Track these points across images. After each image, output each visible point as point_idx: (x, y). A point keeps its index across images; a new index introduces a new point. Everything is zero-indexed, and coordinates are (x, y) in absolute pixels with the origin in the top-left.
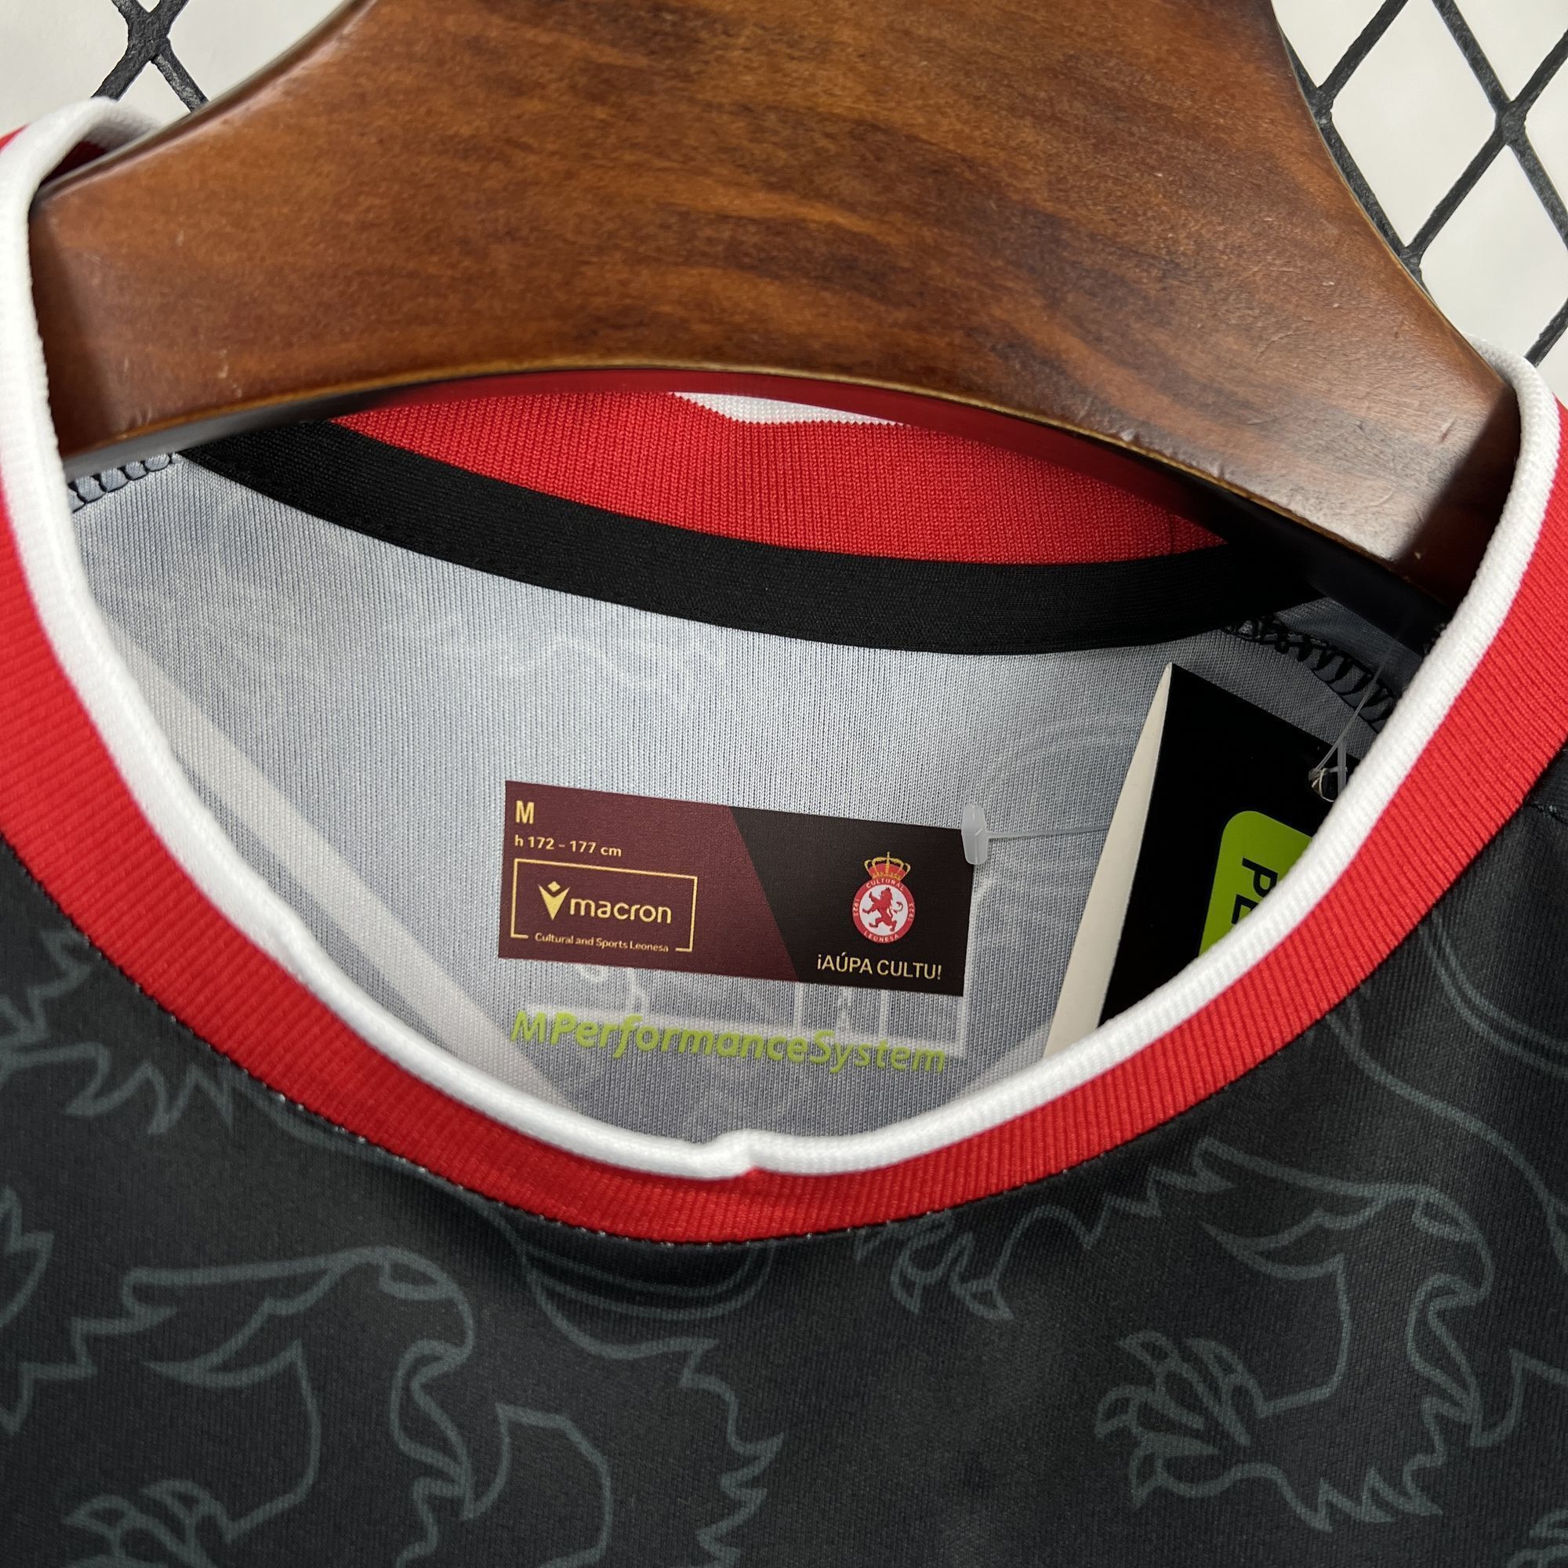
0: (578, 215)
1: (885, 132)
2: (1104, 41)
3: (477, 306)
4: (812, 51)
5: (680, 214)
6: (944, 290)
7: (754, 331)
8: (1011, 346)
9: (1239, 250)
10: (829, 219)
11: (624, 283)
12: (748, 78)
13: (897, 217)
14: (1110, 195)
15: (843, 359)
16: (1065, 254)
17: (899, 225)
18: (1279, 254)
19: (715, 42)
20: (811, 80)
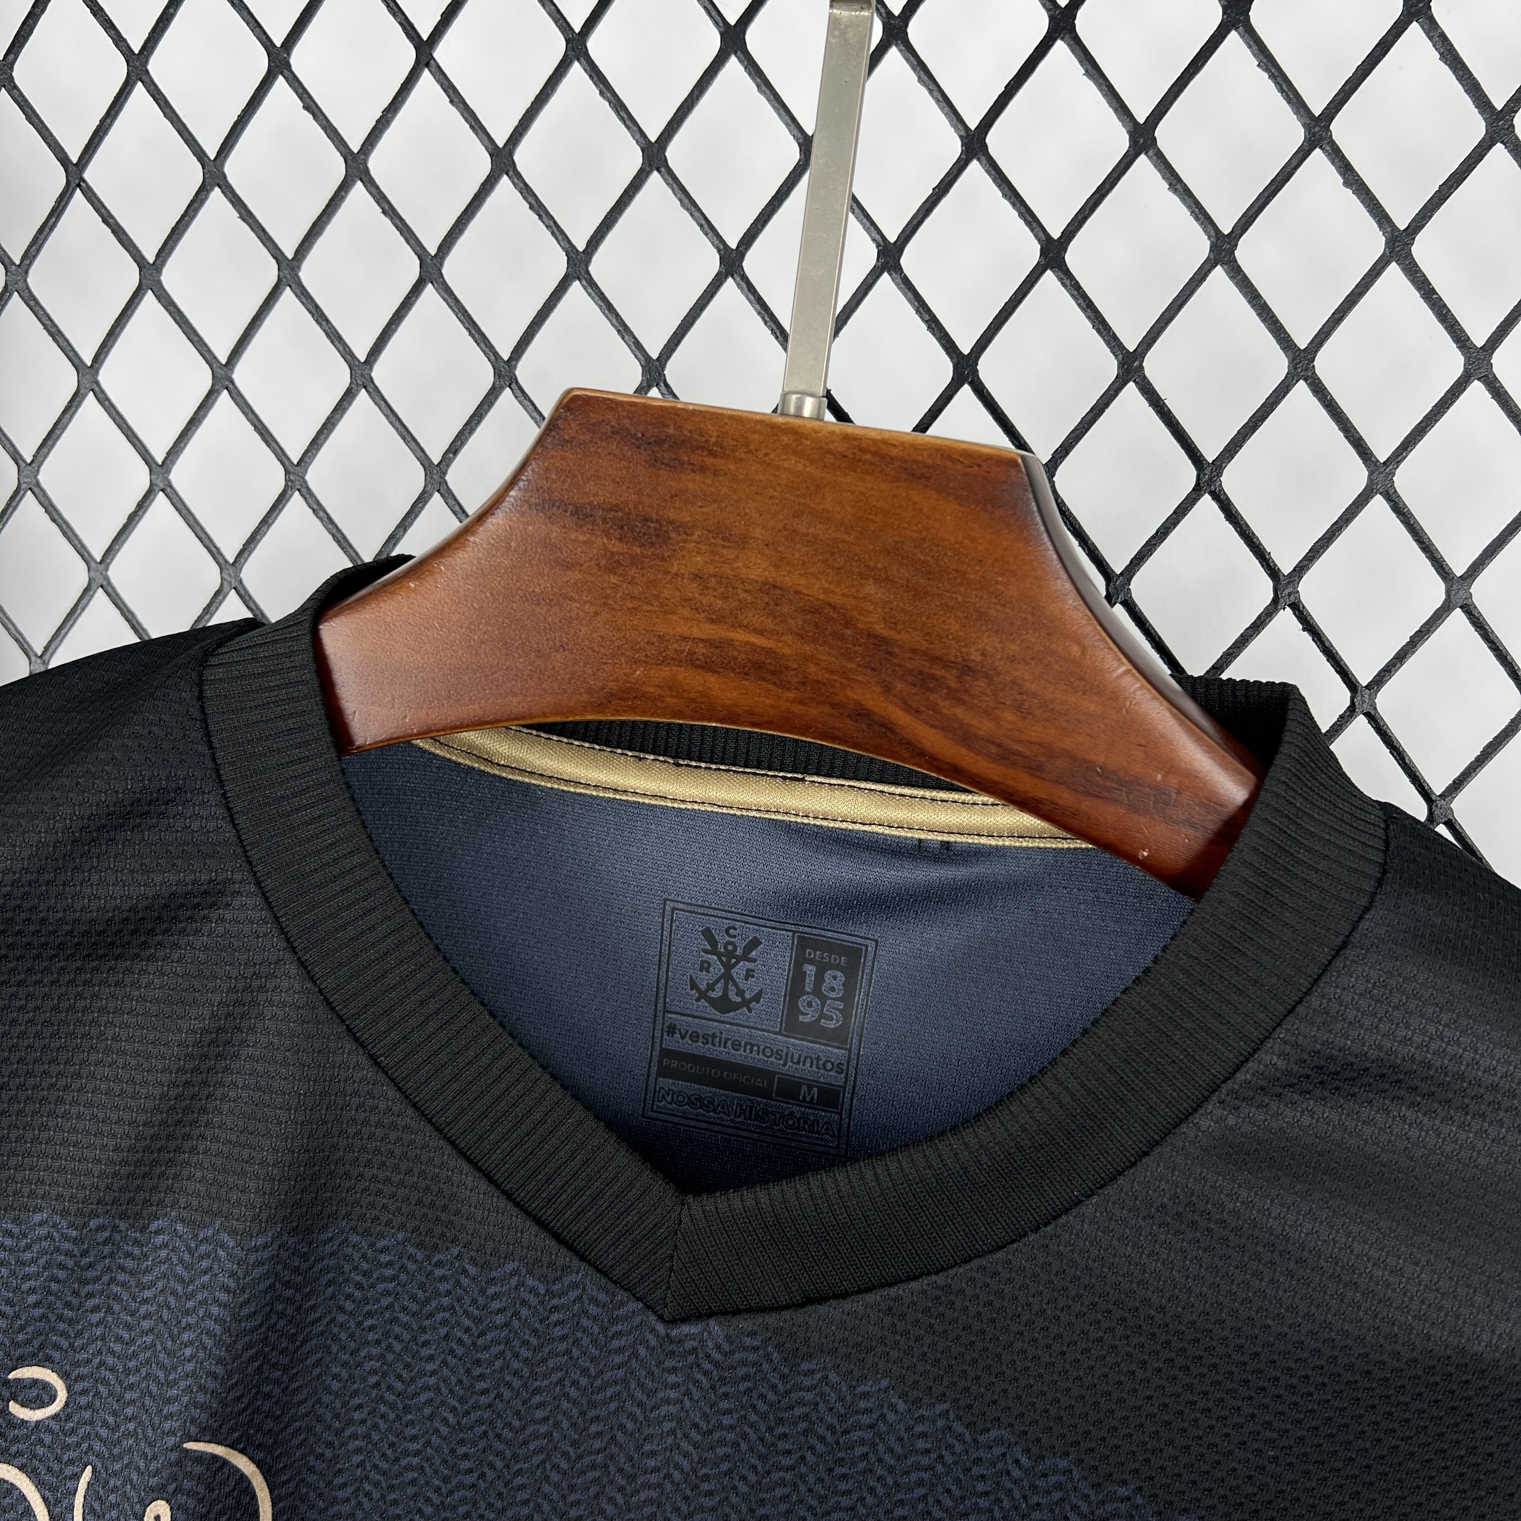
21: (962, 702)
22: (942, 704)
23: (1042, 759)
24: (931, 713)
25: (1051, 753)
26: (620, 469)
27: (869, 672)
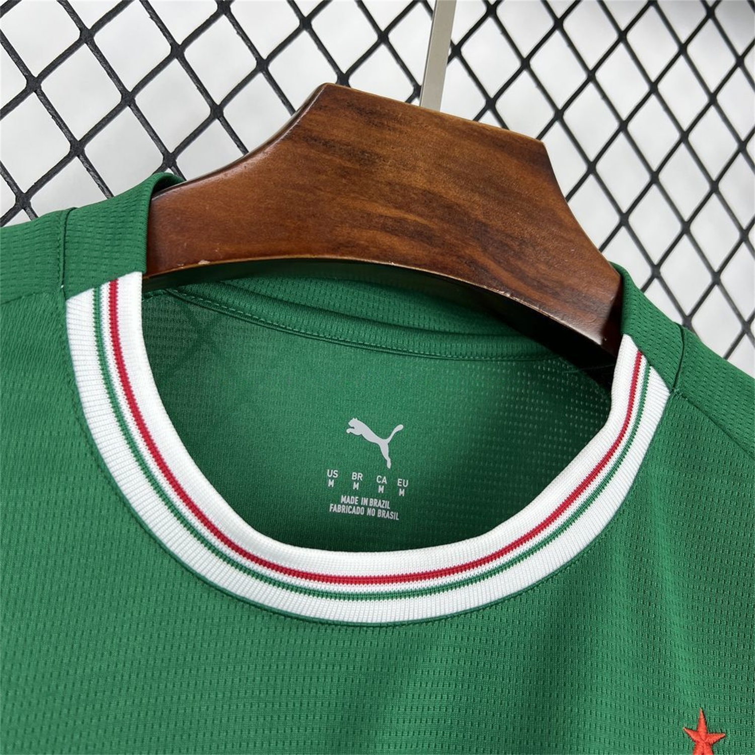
0: (336, 212)
1: (433, 194)
2: (500, 172)
3: (301, 236)
4: (410, 168)
5: (368, 214)
6: (450, 244)
7: (390, 251)
8: (471, 262)
9: (544, 238)
10: (414, 219)
11: (348, 233)
12: (390, 174)
13: (436, 220)
14: (503, 218)
15: (418, 262)
16: (489, 235)
17: (436, 223)
18: (557, 240)
19: (380, 163)
20: (410, 176)
21: (520, 258)
22: (511, 259)
23: (558, 289)
24: (506, 263)
26: (351, 124)
27: (476, 240)
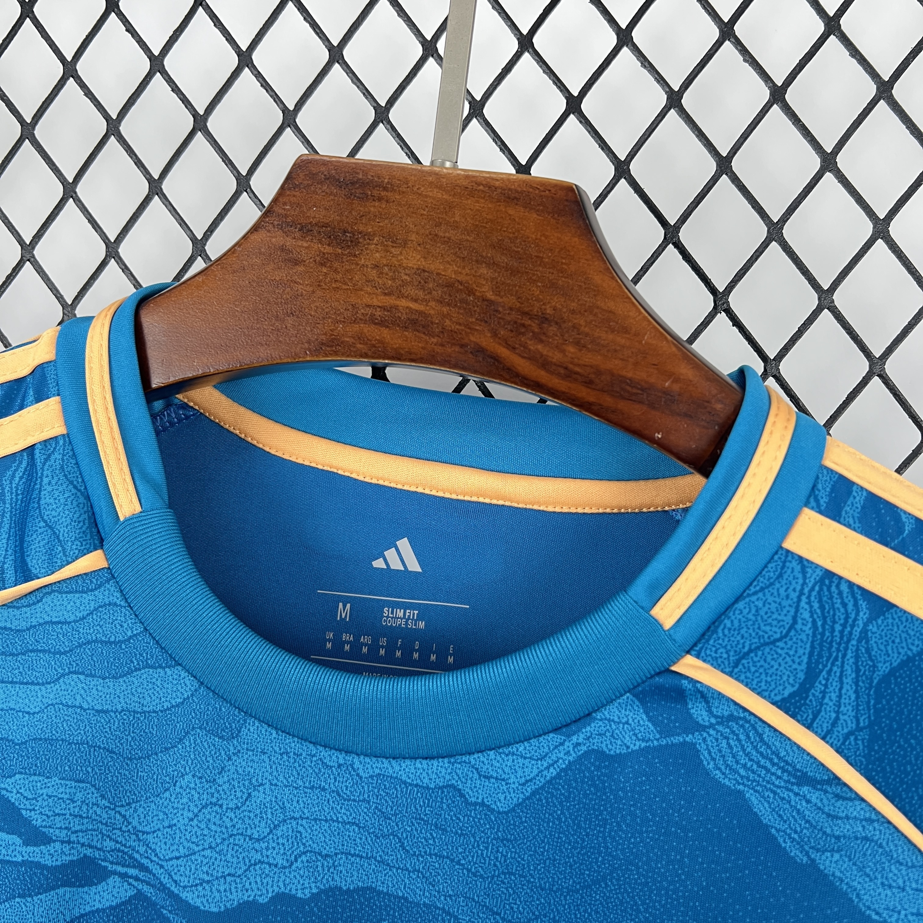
1: (428, 272)
2: (514, 233)
4: (401, 244)
6: (451, 331)
7: (379, 347)
8: (478, 351)
9: (573, 312)
10: (407, 305)
11: (331, 330)
12: (377, 255)
13: (432, 304)
15: (413, 356)
16: (500, 316)
17: (434, 307)
19: (365, 242)
21: (541, 341)
22: (529, 342)
23: (592, 376)
24: (522, 348)
25: (599, 372)
26: (328, 201)
27: (483, 324)
